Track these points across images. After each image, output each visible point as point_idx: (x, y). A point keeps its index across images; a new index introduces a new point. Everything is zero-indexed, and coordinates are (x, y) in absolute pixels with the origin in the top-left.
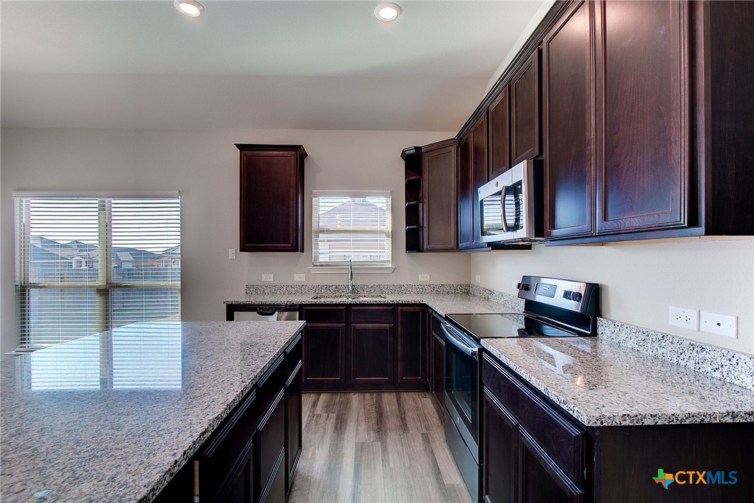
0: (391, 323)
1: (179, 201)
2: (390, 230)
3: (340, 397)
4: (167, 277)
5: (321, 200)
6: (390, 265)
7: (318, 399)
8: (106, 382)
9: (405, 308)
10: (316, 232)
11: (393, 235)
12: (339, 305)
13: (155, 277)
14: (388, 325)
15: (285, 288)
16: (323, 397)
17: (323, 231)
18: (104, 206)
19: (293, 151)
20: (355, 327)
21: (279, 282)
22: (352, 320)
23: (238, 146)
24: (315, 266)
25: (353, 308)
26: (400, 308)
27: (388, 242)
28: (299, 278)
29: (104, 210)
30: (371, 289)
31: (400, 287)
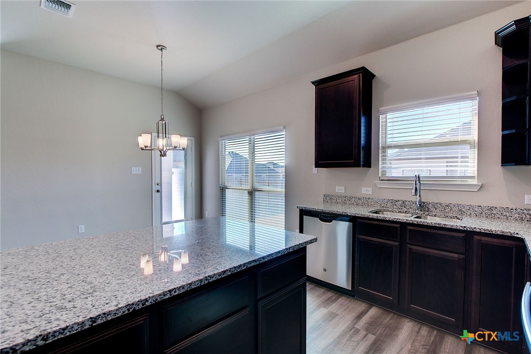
0: (462, 254)
1: (284, 133)
2: (476, 139)
3: (391, 318)
4: (277, 186)
5: (389, 116)
6: (475, 182)
7: (367, 311)
8: (252, 247)
9: (484, 238)
10: (384, 148)
11: (481, 146)
12: (393, 222)
13: (274, 186)
14: (456, 255)
15: (353, 199)
16: (373, 311)
17: (390, 147)
18: (251, 141)
19: (356, 74)
20: (411, 249)
21: (349, 194)
22: (408, 240)
23: (313, 83)
24: (382, 180)
25: (410, 228)
26: (476, 237)
27: (473, 155)
28: (366, 191)
29: (251, 143)
30: (445, 209)
31: (491, 209)
